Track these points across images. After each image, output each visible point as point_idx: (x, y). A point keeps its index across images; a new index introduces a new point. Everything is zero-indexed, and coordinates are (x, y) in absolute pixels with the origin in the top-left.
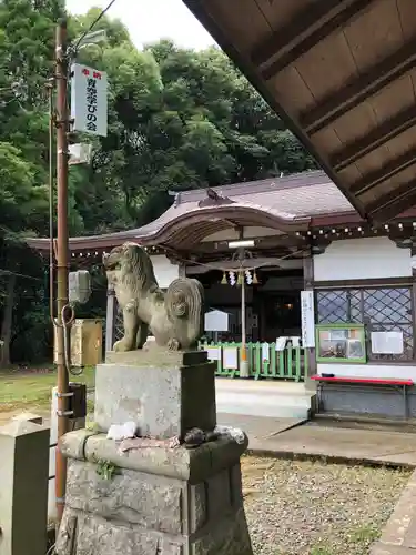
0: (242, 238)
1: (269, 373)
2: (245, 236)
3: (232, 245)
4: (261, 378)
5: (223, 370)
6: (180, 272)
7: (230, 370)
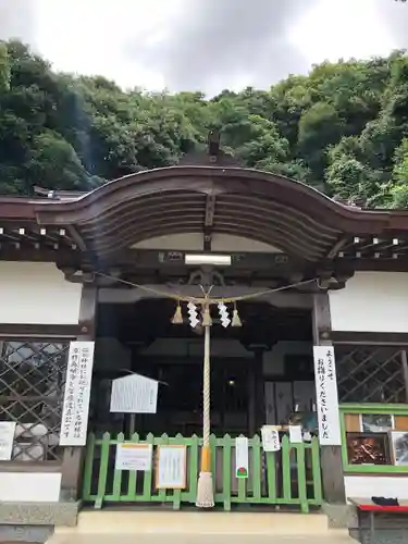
0: (207, 250)
1: (250, 495)
2: (214, 247)
3: (190, 259)
4: (235, 507)
5: (154, 492)
6: (83, 296)
7: (170, 491)
